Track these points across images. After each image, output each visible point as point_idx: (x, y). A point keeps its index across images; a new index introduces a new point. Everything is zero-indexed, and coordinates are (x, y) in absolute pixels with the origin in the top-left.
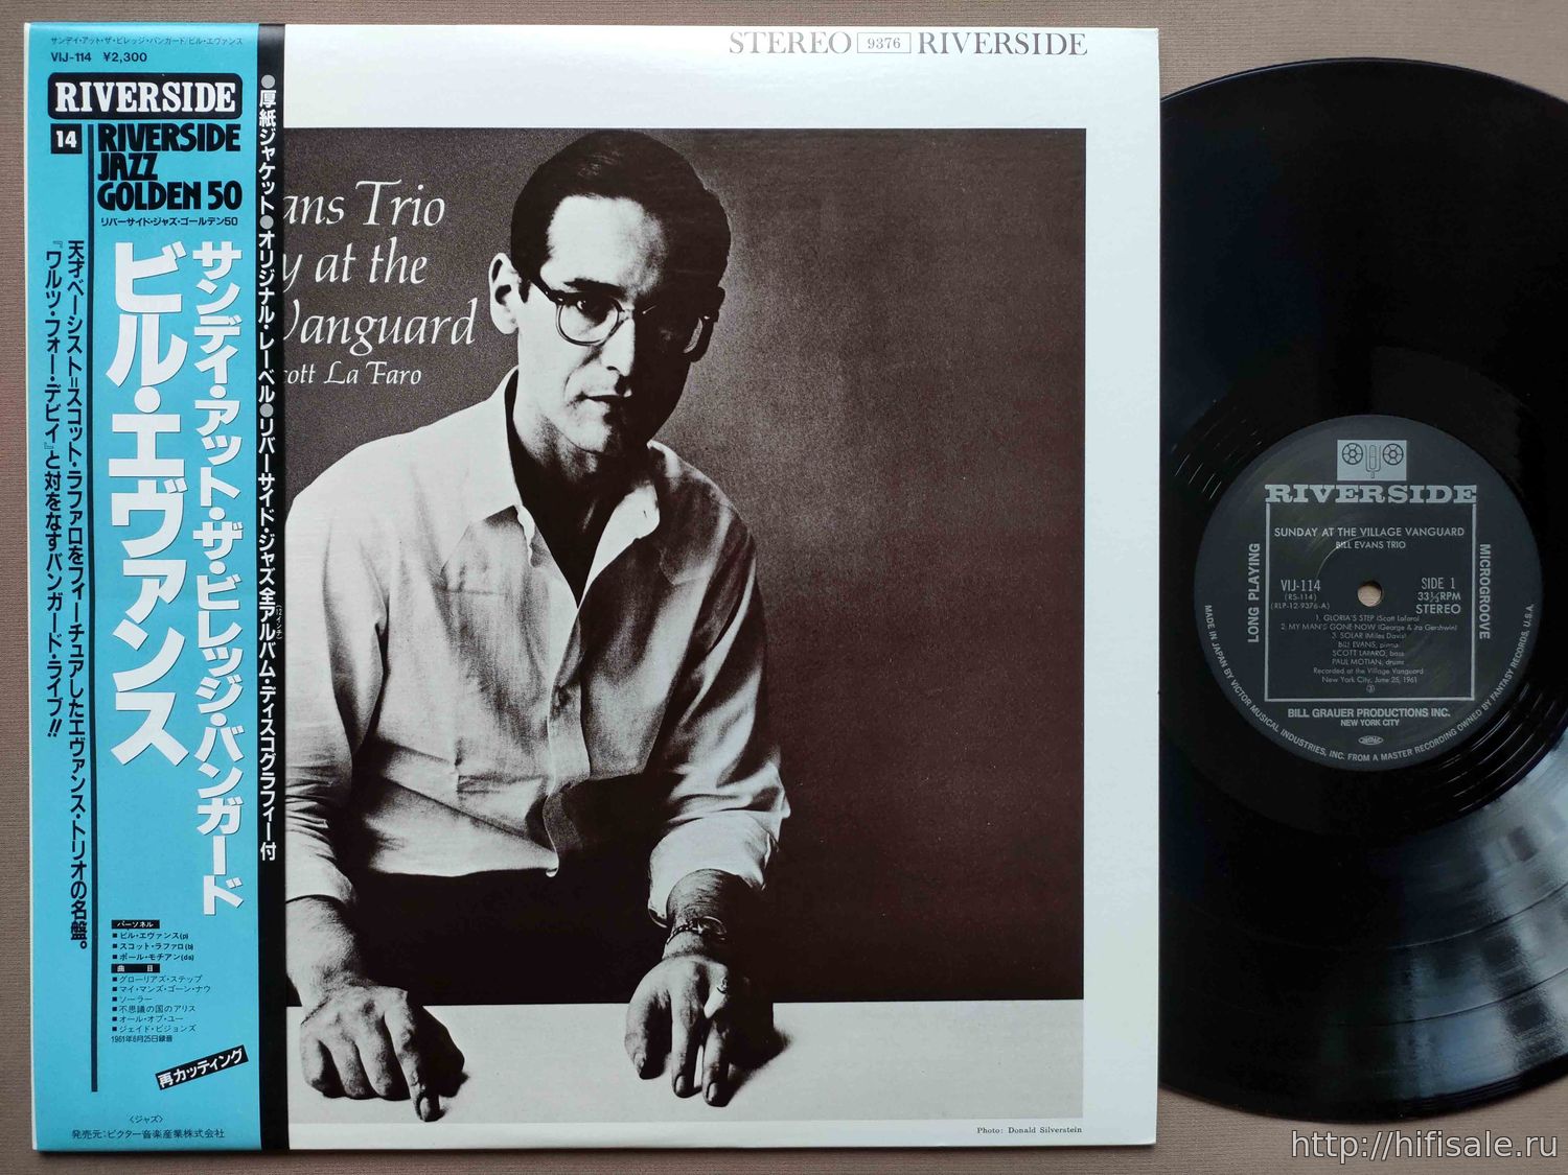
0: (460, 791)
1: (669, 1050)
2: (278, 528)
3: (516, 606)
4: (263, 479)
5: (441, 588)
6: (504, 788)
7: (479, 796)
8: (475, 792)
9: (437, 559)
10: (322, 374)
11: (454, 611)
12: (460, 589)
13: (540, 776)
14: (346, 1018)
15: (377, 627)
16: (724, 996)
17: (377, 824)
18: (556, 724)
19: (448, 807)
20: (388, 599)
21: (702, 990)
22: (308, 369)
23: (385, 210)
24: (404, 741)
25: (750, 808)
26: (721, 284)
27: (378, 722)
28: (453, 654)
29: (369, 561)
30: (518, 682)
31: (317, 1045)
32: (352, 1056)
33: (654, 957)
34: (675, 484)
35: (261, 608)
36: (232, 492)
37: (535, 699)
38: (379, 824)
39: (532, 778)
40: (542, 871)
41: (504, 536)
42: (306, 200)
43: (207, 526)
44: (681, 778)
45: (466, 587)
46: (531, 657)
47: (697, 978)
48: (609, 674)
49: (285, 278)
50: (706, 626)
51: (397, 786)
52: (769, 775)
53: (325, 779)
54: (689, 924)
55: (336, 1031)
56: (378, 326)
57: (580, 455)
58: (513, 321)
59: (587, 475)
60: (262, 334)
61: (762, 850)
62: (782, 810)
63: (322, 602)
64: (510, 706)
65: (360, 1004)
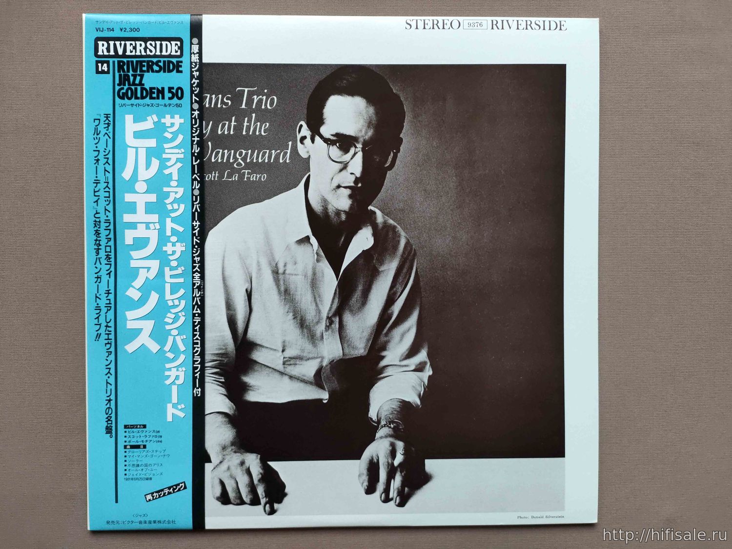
0: (284, 364)
1: (378, 480)
2: (201, 245)
3: (309, 281)
4: (194, 223)
5: (275, 272)
6: (304, 362)
7: (293, 366)
8: (291, 364)
9: (274, 259)
10: (221, 176)
11: (282, 282)
12: (284, 273)
13: (320, 357)
14: (232, 468)
15: (247, 290)
16: (403, 456)
17: (247, 379)
18: (327, 333)
19: (278, 371)
20: (252, 278)
21: (393, 453)
22: (215, 173)
23: (250, 101)
24: (258, 342)
25: (414, 370)
26: (401, 136)
27: (247, 333)
28: (281, 302)
29: (243, 259)
30: (310, 315)
31: (219, 480)
32: (234, 485)
33: (372, 439)
34: (380, 226)
35: (194, 282)
36: (181, 229)
37: (318, 322)
38: (248, 379)
39: (317, 358)
40: (321, 400)
41: (304, 249)
42: (214, 96)
43: (169, 244)
44: (383, 357)
45: (287, 272)
46: (316, 303)
47: (391, 448)
48: (351, 311)
49: (204, 132)
50: (395, 289)
51: (256, 362)
52: (422, 356)
53: (223, 359)
54: (387, 424)
55: (228, 474)
56: (247, 154)
57: (338, 213)
58: (308, 152)
59: (342, 222)
60: (194, 157)
61: (420, 389)
62: (428, 372)
63: (222, 279)
64: (307, 325)
65: (238, 461)
